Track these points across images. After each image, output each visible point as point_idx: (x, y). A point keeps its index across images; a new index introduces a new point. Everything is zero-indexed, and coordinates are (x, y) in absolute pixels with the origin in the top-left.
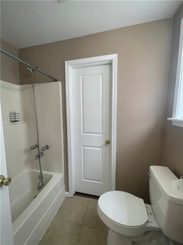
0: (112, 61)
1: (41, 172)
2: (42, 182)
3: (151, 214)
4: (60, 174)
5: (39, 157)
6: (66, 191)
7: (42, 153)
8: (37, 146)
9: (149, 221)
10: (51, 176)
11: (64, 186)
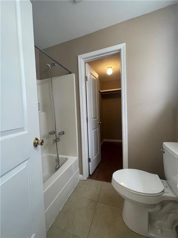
0: (120, 50)
1: (58, 156)
2: (59, 164)
3: (166, 187)
4: (75, 157)
5: (56, 141)
6: (80, 174)
7: (58, 138)
8: (54, 133)
9: (165, 191)
10: (67, 159)
11: (78, 169)
